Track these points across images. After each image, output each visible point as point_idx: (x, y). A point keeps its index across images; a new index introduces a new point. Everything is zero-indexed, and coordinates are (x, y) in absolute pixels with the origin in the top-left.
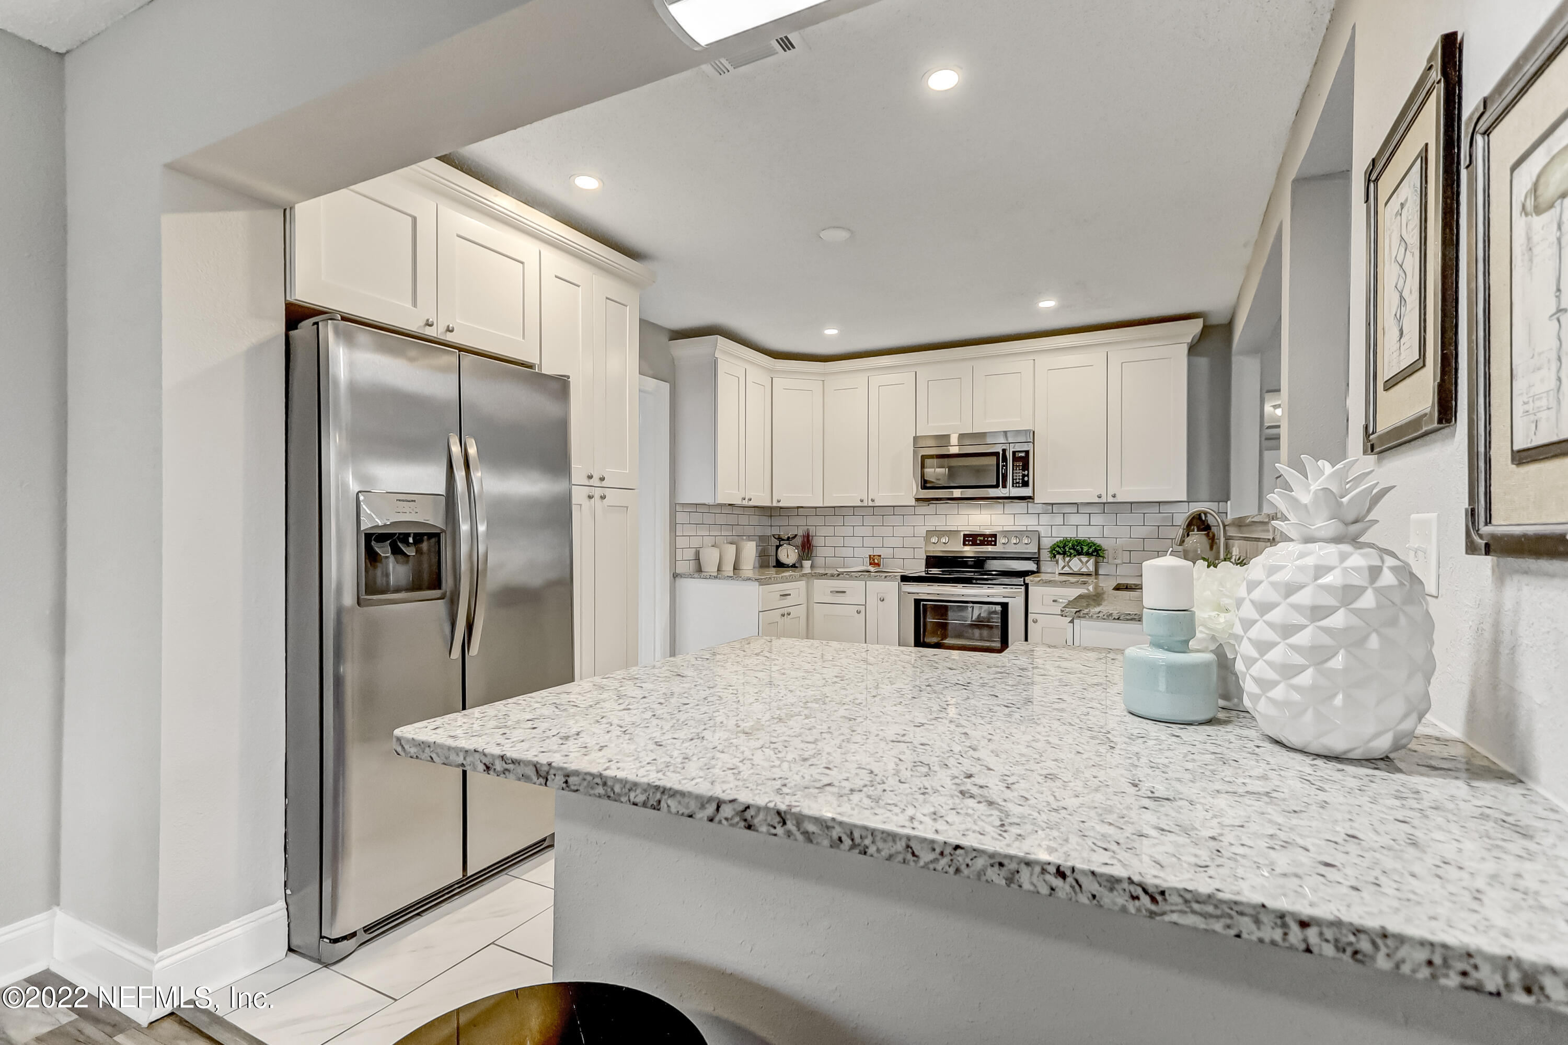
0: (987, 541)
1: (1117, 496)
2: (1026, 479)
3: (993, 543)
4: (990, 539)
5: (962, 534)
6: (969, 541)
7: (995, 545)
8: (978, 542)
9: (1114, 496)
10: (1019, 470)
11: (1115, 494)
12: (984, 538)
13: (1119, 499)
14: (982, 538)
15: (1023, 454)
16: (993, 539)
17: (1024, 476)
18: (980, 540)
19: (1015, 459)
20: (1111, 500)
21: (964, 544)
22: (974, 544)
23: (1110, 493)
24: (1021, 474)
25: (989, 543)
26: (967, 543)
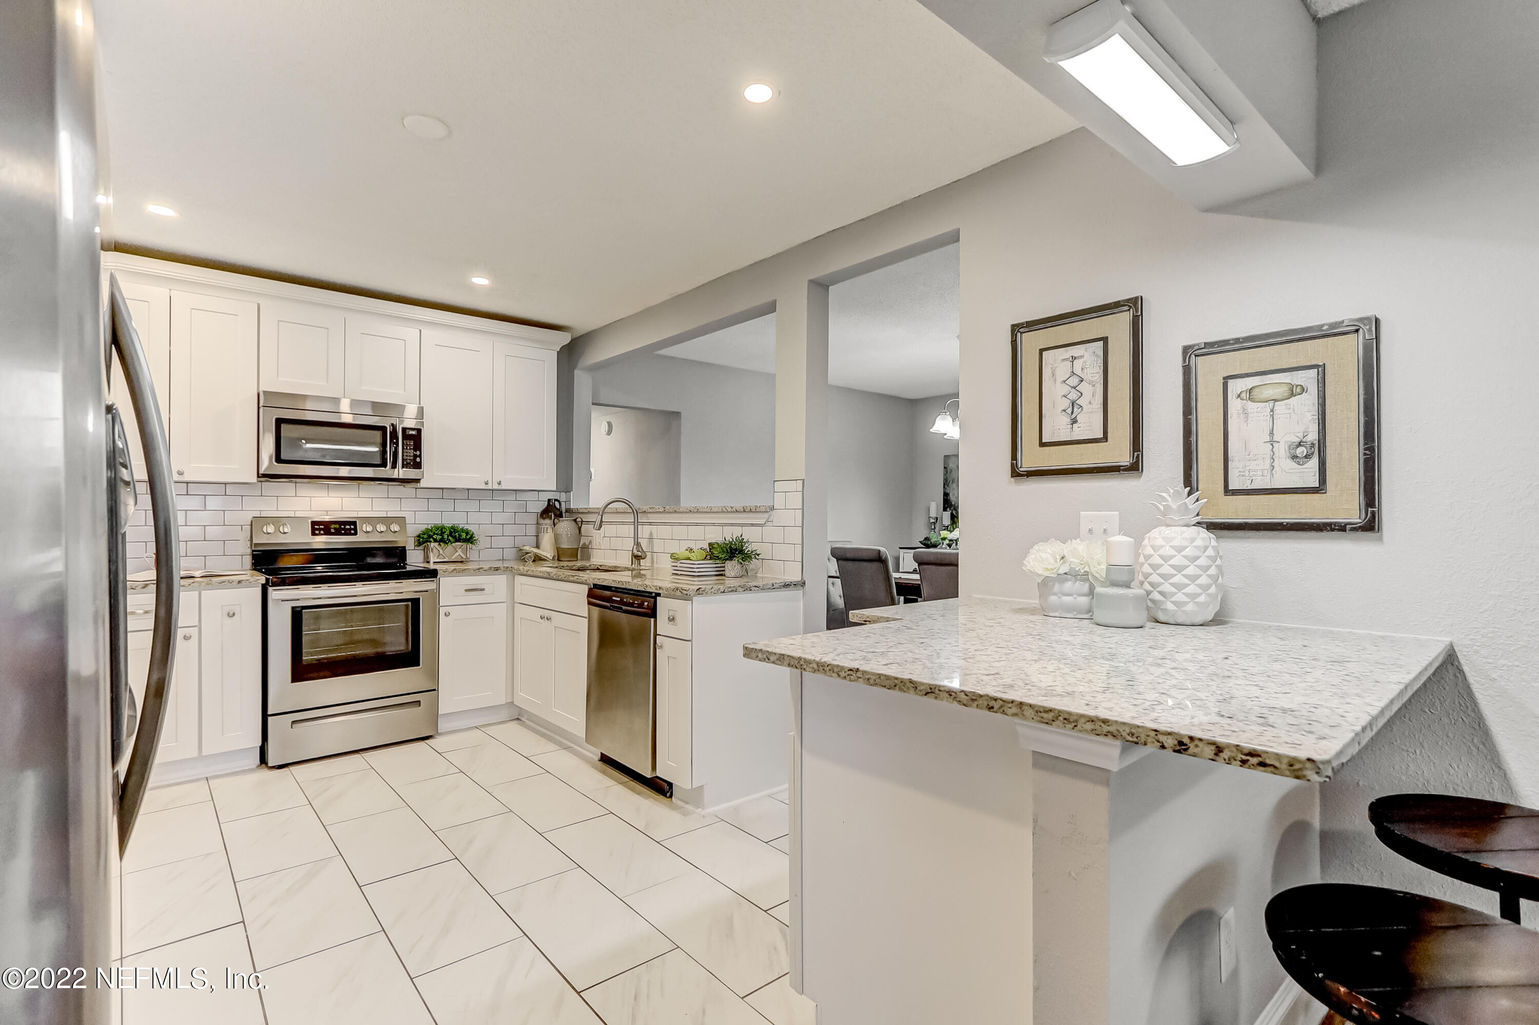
0: (345, 529)
1: (502, 483)
2: (418, 460)
3: (353, 532)
4: (348, 527)
5: (310, 521)
6: (320, 530)
7: (356, 534)
8: (333, 531)
9: (499, 483)
10: (410, 449)
11: (500, 482)
12: (340, 526)
13: (503, 487)
14: (337, 526)
15: (414, 433)
16: (352, 527)
17: (415, 456)
18: (335, 529)
19: (406, 437)
20: (496, 487)
21: (313, 534)
22: (327, 532)
23: (496, 480)
24: (412, 454)
25: (348, 533)
26: (317, 532)
